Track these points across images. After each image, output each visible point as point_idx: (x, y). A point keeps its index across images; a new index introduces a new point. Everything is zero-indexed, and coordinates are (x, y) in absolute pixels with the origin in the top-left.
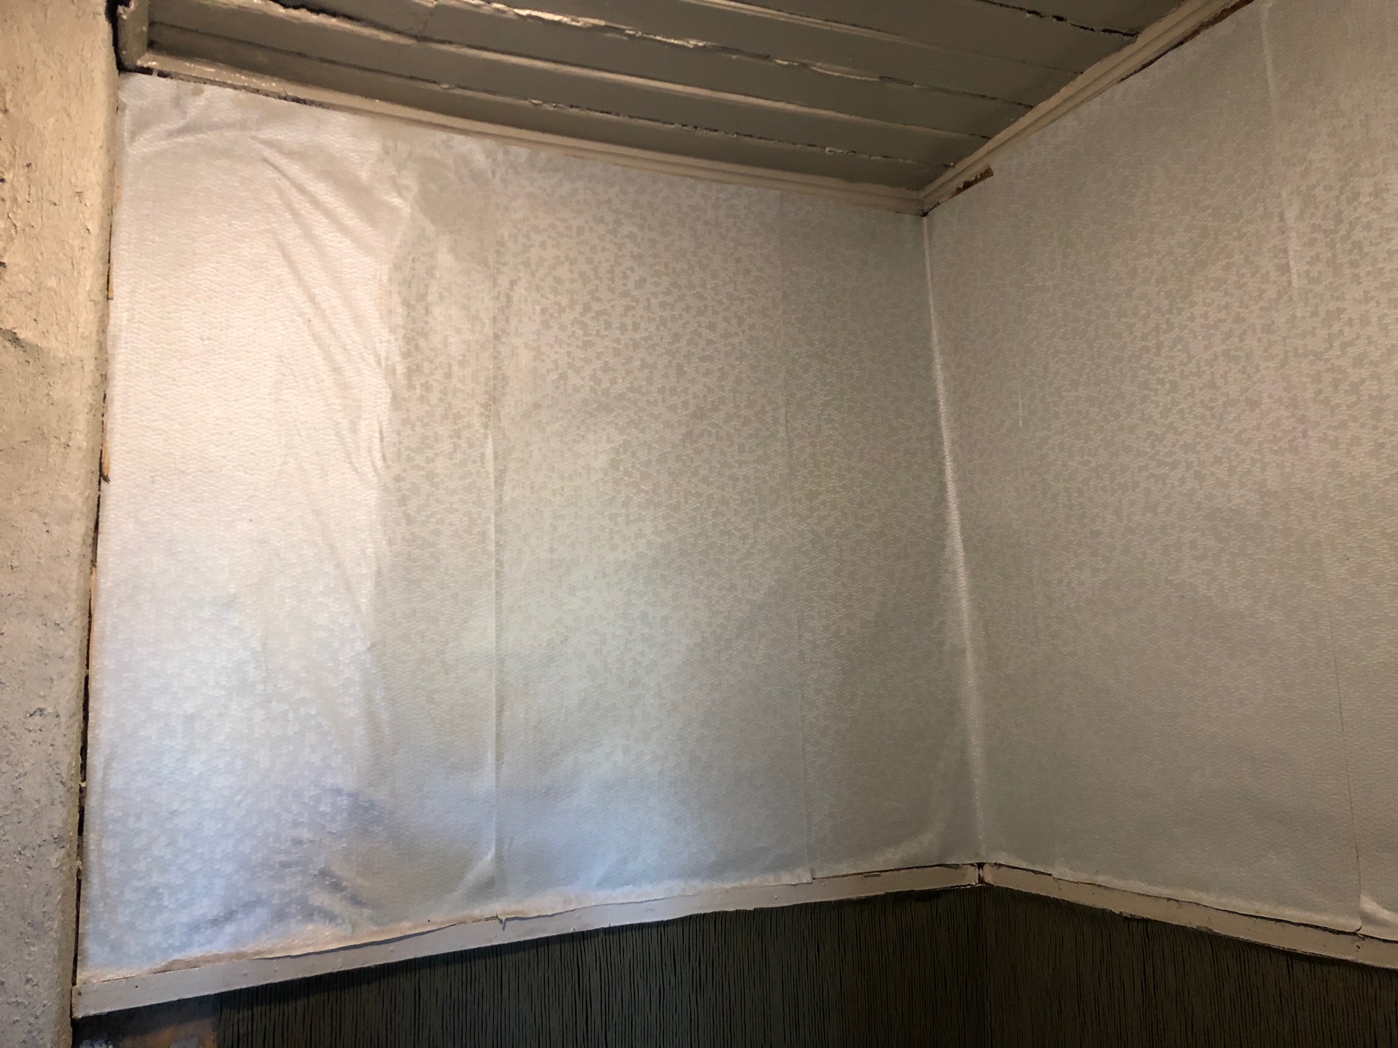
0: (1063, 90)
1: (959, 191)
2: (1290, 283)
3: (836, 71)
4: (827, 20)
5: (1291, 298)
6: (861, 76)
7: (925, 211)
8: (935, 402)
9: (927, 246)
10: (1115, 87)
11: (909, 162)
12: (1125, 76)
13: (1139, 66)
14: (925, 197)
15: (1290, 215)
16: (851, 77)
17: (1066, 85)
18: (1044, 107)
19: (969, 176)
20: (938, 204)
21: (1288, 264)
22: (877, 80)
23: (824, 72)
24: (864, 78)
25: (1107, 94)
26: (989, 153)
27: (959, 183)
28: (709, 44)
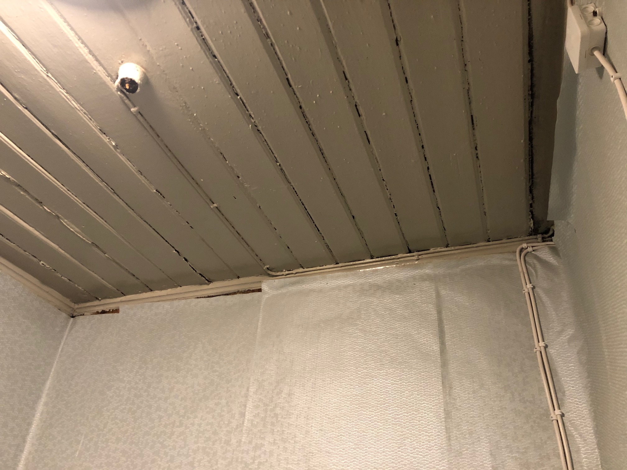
0: (169, 290)
1: (98, 313)
2: (243, 423)
3: (73, 228)
4: (84, 203)
5: (242, 430)
6: (83, 237)
7: (74, 315)
8: (30, 424)
9: (66, 333)
10: (193, 299)
11: (80, 288)
12: (199, 297)
13: (207, 296)
14: (77, 308)
15: (252, 390)
16: (78, 235)
17: (171, 288)
18: (157, 293)
19: (106, 308)
20: (83, 315)
21: (245, 413)
22: (90, 243)
23: (66, 225)
24: (84, 239)
25: (189, 301)
26: (121, 302)
27: (100, 309)
28: (12, 179)
